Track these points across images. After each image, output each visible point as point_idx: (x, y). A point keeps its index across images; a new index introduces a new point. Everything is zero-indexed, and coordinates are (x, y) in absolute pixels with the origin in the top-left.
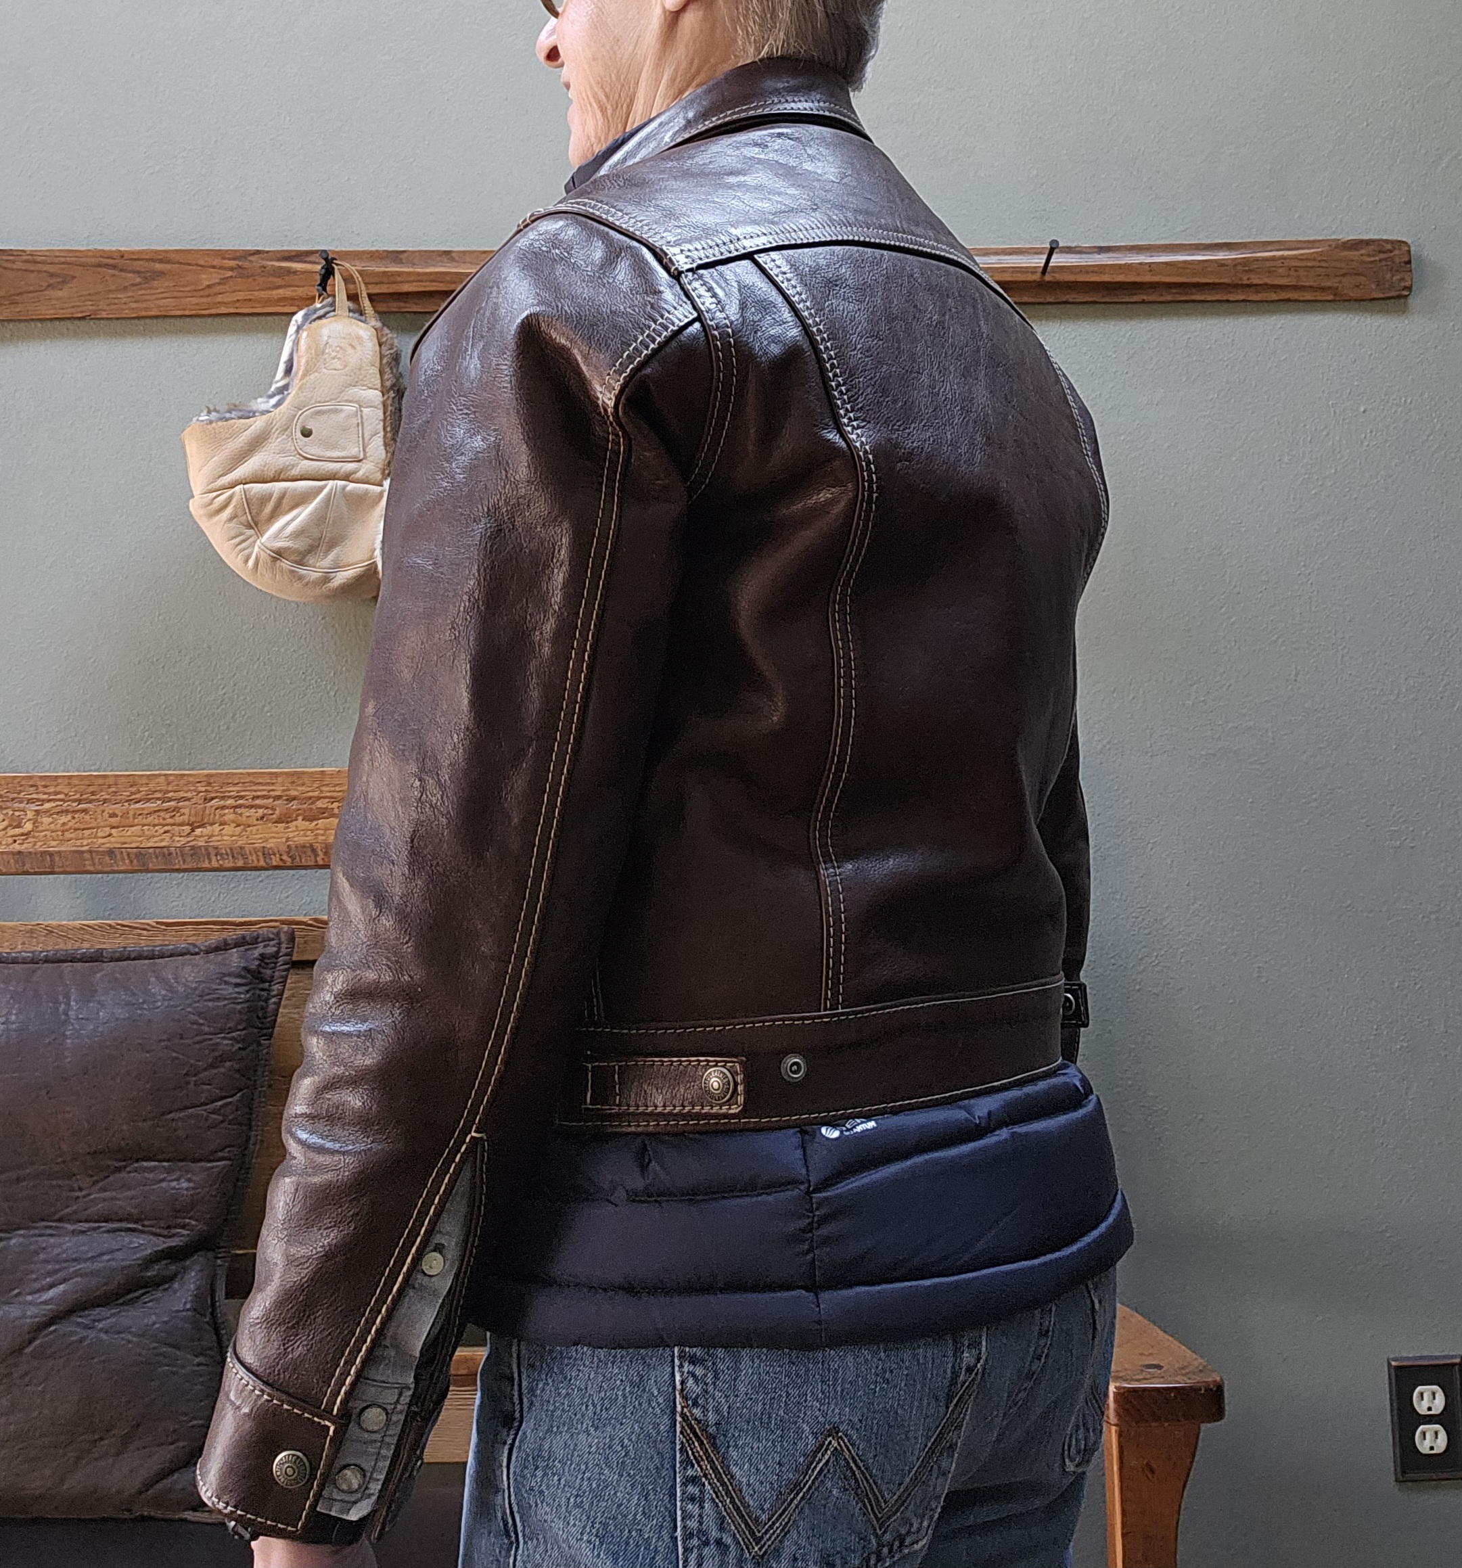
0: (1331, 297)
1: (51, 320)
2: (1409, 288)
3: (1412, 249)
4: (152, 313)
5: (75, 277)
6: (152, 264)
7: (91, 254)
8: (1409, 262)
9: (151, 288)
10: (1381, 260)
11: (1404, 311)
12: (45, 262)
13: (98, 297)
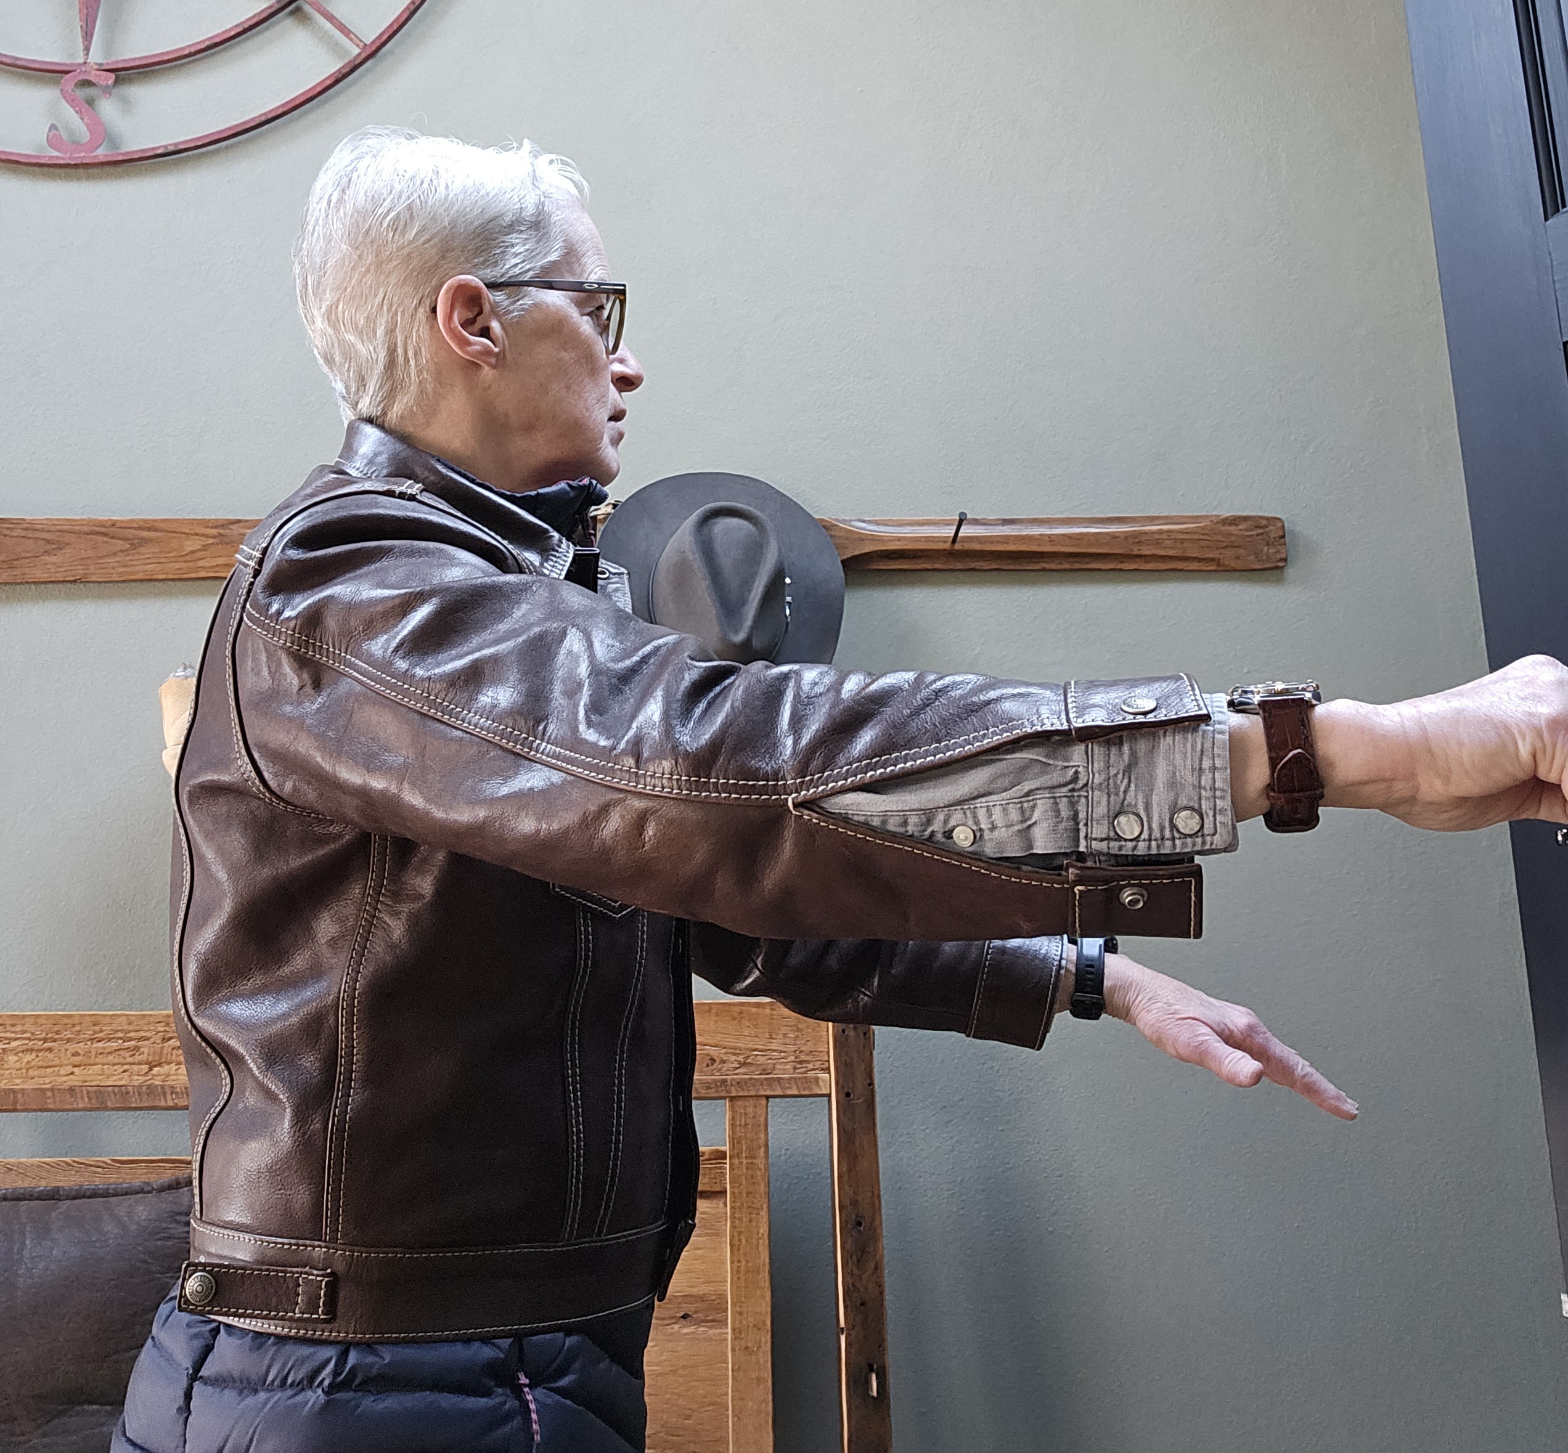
0: (1213, 568)
1: (45, 583)
2: (1285, 560)
3: (1286, 525)
4: (140, 576)
5: (68, 544)
7: (85, 523)
8: (1283, 537)
9: (139, 553)
10: (1258, 535)
11: (1280, 581)
12: (42, 530)
13: (89, 562)
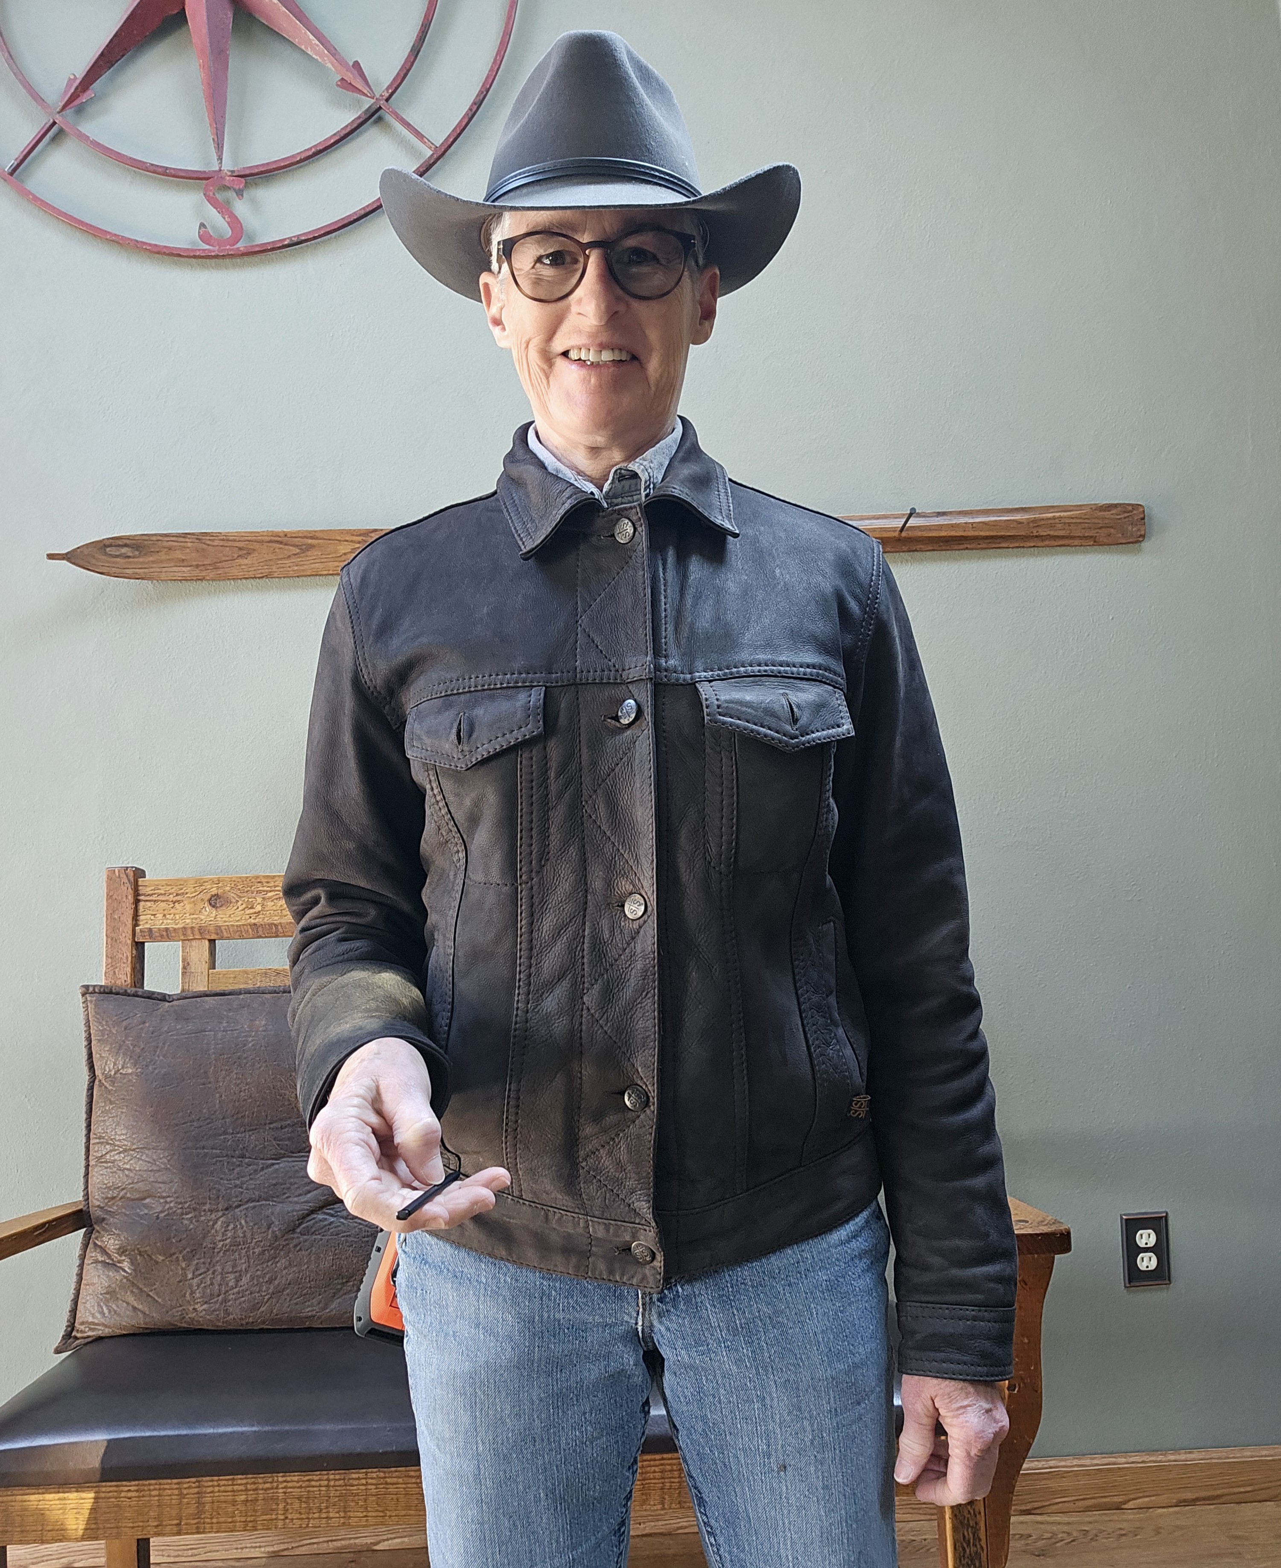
0: (1091, 543)
1: (244, 578)
2: (1143, 536)
3: (1146, 509)
4: (309, 574)
5: (254, 550)
6: (305, 539)
7: (265, 534)
8: (1143, 519)
9: (307, 556)
10: (1125, 518)
11: (1139, 551)
12: (235, 541)
13: (272, 563)
